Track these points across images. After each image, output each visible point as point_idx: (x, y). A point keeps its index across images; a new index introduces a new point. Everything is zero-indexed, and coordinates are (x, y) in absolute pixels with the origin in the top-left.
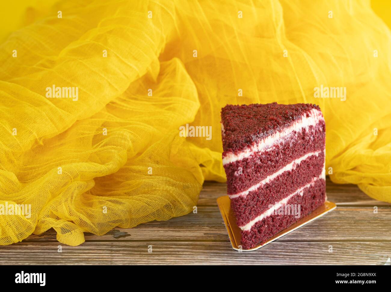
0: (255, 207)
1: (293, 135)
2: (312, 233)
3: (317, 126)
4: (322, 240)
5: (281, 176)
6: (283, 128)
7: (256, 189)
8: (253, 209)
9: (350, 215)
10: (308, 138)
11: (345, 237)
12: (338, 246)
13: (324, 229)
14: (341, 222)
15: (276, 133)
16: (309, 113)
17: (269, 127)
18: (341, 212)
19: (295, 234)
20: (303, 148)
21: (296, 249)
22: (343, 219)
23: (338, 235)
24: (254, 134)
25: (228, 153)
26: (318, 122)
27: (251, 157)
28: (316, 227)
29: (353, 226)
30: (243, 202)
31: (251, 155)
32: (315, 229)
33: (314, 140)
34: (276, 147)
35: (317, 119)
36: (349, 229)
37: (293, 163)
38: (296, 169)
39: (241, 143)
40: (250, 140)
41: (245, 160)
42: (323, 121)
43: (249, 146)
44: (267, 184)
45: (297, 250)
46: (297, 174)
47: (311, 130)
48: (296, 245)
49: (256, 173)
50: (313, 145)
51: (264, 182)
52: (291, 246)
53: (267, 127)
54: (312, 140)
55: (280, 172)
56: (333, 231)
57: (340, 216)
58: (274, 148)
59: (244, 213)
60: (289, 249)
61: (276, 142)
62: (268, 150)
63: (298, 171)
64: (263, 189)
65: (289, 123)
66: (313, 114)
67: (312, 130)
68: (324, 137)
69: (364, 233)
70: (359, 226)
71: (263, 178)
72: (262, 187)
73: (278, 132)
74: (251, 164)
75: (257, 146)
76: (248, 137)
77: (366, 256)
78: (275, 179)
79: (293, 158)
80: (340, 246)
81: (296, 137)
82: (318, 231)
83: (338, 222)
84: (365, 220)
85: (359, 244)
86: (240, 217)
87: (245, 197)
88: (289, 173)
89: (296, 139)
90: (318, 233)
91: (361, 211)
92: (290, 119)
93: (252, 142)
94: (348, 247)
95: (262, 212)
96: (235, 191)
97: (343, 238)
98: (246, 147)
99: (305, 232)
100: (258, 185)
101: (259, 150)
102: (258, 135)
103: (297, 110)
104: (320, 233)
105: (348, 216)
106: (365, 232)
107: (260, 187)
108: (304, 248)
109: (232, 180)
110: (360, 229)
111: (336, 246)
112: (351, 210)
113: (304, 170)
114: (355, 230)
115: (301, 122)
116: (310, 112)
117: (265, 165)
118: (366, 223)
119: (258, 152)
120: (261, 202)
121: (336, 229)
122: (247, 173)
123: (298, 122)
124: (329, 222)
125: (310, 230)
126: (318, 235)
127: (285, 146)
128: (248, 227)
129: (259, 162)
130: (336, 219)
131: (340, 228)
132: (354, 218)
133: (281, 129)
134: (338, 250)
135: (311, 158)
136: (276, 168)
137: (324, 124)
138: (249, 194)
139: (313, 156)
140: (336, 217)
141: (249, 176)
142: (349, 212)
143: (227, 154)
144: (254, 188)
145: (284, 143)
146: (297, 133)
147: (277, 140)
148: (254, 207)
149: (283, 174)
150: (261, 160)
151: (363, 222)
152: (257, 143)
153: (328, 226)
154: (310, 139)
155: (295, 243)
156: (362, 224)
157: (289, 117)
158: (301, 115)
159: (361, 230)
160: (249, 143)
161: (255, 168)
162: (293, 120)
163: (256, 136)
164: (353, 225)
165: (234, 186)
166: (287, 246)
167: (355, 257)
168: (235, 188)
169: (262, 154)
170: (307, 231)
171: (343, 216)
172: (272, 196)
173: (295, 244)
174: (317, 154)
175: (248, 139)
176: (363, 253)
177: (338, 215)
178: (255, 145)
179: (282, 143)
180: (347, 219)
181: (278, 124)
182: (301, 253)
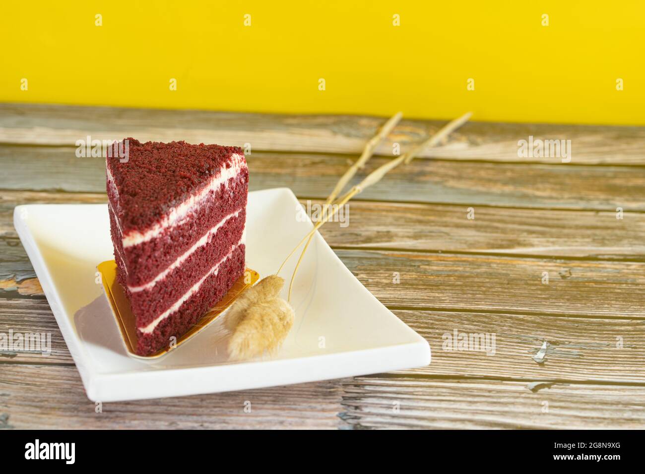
0: (162, 301)
1: (209, 196)
2: (453, 298)
3: (238, 177)
4: (465, 308)
5: (193, 254)
6: (198, 190)
7: (165, 277)
8: (158, 305)
9: (504, 270)
10: (227, 195)
11: (493, 306)
12: (484, 320)
13: (468, 292)
14: (491, 280)
15: (190, 197)
16: (229, 162)
17: (182, 191)
18: (492, 265)
19: (431, 298)
20: (221, 211)
21: (431, 322)
22: (494, 277)
23: (486, 302)
24: (165, 203)
25: (132, 231)
26: (239, 171)
27: (161, 236)
28: (459, 288)
29: (505, 288)
30: (148, 297)
31: (160, 233)
32: (457, 292)
33: (235, 197)
34: (190, 217)
35: (238, 168)
36: (500, 294)
37: (208, 234)
38: (212, 242)
39: (149, 216)
40: (160, 211)
41: (153, 240)
42: (246, 169)
43: (158, 221)
44: (176, 268)
45: (433, 323)
46: (212, 248)
47: (231, 184)
48: (432, 316)
49: (165, 255)
50: (232, 203)
51: (173, 267)
52: (425, 318)
53: (179, 191)
54: (232, 198)
55: (193, 249)
56: (480, 295)
57: (491, 272)
58: (188, 219)
59: (148, 311)
60: (423, 323)
61: (190, 210)
62: (181, 223)
63: (214, 244)
64: (171, 276)
65: (206, 180)
66: (234, 162)
67: (233, 184)
68: (246, 189)
69: (518, 301)
70: (512, 289)
71: (173, 260)
72: (171, 273)
73: (192, 197)
74: (160, 245)
75: (168, 219)
76: (157, 208)
77: (517, 338)
78: (186, 260)
79: (208, 227)
80: (487, 320)
81: (213, 198)
82: (461, 294)
83: (487, 280)
84: (522, 280)
85: (510, 318)
86: (142, 317)
87: (151, 290)
88: (203, 248)
89: (213, 201)
90: (460, 298)
91: (518, 264)
92: (206, 175)
93: (162, 214)
94: (495, 322)
95: (169, 307)
96: (138, 283)
97: (490, 308)
98: (154, 223)
99: (445, 295)
100: (166, 272)
101: (170, 225)
102: (169, 204)
103: (214, 159)
104: (463, 298)
105: (501, 271)
106: (520, 298)
107: (169, 273)
108: (441, 320)
109: (135, 268)
110: (513, 294)
111: (481, 320)
112: (506, 262)
113: (221, 240)
114: (508, 294)
115: (220, 177)
116: (231, 160)
117: (175, 243)
118: (523, 284)
119: (169, 227)
120: (169, 293)
121: (484, 293)
122: (155, 257)
123: (216, 177)
124: (476, 280)
125: (451, 292)
126: (461, 301)
127: (200, 213)
128: (149, 329)
129: (169, 241)
130: (485, 276)
131: (489, 291)
132: (509, 275)
133: (197, 192)
134: (483, 327)
135: (228, 222)
136: (188, 245)
137: (247, 172)
138: (156, 286)
139: (232, 219)
140: (486, 272)
141: (157, 261)
142: (503, 266)
143: (131, 233)
144: (161, 277)
145: (199, 209)
146: (214, 193)
147: (192, 208)
148: (160, 301)
149: (196, 252)
150: (172, 238)
151: (519, 282)
152: (168, 215)
153: (475, 287)
154: (229, 196)
155: (430, 312)
156: (517, 285)
157: (205, 172)
158: (219, 166)
159: (515, 296)
160: (159, 216)
161: (164, 249)
162: (211, 175)
163: (166, 205)
164: (506, 286)
165: (137, 275)
166: (420, 316)
167: (503, 339)
168: (139, 278)
169: (173, 230)
170: (447, 294)
171: (495, 270)
172: (183, 284)
173: (430, 314)
174: (236, 214)
175: (157, 211)
176: (513, 333)
177: (488, 269)
178: (166, 219)
179: (197, 210)
180: (500, 276)
181: (193, 183)
182: (437, 329)
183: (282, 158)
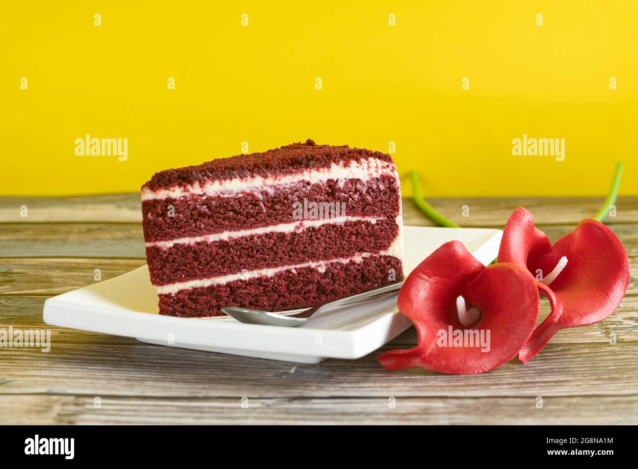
8: (182, 268)
10: (345, 195)
30: (159, 255)
37: (296, 224)
39: (168, 177)
59: (160, 270)
64: (208, 246)
67: (358, 186)
75: (202, 187)
87: (165, 249)
100: (198, 239)
116: (359, 162)
146: (311, 185)
147: (256, 188)
154: (350, 197)
174: (371, 220)
175: (184, 175)
183: (56, 227)
